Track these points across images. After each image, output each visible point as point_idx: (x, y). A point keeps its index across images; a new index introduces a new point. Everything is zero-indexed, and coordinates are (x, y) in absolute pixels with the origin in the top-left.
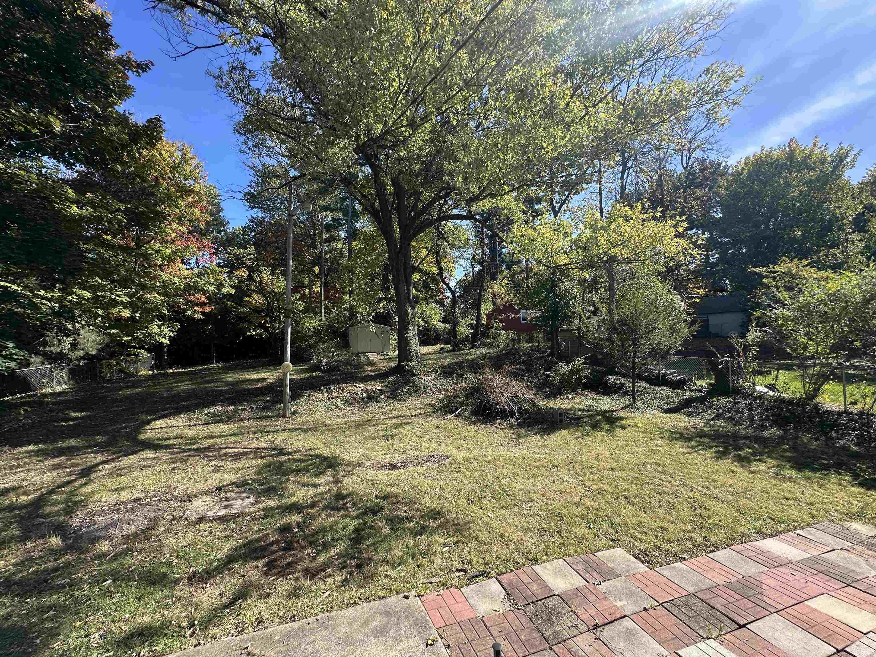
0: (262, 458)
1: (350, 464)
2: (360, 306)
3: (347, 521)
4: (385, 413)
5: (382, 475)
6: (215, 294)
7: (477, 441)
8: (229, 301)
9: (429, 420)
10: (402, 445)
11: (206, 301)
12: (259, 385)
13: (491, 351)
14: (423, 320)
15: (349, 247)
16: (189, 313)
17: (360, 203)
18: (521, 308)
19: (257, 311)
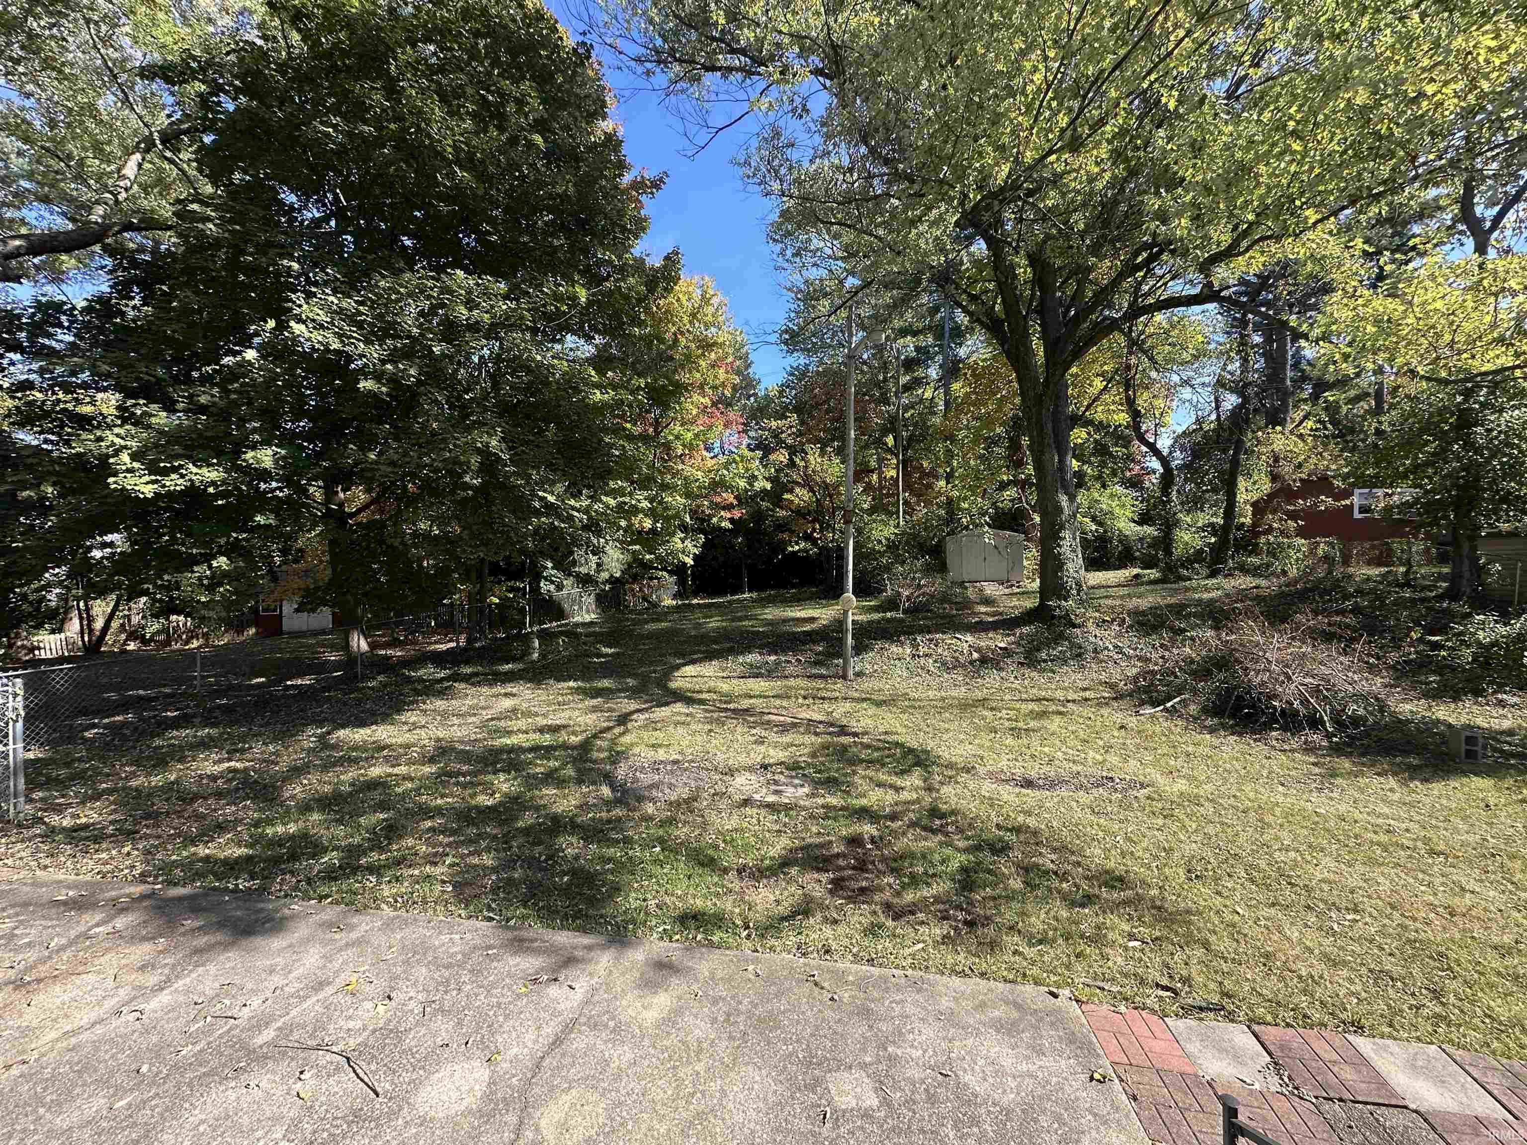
0: (817, 734)
1: (950, 766)
2: (965, 499)
3: (948, 851)
4: (1013, 690)
5: (1008, 794)
6: (746, 491)
7: (1217, 766)
8: (763, 500)
9: (1105, 711)
10: (1046, 749)
11: (735, 502)
12: (807, 628)
13: (1263, 583)
14: (1094, 519)
15: (946, 395)
16: (715, 520)
17: (965, 310)
18: (1353, 485)
19: (800, 513)
